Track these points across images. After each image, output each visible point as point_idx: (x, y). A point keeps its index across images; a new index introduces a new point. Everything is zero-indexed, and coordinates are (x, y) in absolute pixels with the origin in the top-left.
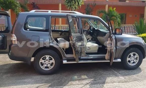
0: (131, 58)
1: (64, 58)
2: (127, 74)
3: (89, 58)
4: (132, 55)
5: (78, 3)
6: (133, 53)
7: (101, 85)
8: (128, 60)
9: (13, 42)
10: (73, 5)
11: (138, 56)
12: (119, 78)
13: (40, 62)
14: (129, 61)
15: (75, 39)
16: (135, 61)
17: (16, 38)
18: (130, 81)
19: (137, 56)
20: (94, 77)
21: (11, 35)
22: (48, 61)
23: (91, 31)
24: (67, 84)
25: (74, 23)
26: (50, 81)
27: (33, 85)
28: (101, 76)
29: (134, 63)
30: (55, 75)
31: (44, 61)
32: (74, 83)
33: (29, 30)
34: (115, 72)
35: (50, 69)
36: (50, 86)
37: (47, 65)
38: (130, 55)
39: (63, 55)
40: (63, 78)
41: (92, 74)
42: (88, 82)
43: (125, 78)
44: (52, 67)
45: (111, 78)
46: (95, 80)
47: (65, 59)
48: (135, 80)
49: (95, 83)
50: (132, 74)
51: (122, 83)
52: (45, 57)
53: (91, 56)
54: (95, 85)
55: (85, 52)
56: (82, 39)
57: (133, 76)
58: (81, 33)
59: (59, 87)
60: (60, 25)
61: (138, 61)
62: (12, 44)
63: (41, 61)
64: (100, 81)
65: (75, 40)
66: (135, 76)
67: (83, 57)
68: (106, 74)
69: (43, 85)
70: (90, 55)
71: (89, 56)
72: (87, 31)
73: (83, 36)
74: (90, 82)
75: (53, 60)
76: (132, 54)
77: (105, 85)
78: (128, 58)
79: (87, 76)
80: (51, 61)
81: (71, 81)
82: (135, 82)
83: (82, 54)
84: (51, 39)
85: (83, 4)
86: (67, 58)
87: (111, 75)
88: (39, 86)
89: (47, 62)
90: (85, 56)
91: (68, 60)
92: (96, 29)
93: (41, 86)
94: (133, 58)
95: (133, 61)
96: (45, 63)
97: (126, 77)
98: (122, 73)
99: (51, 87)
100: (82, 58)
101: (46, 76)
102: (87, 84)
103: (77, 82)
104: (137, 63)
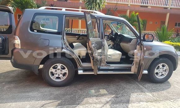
0: (159, 69)
1: (79, 67)
2: (154, 89)
3: (110, 68)
4: (161, 67)
5: (99, 6)
6: (162, 64)
7: (124, 105)
8: (155, 72)
9: (17, 46)
10: (94, 7)
11: (168, 68)
12: (146, 95)
13: (50, 71)
14: (157, 73)
15: (93, 45)
16: (164, 73)
17: (19, 41)
18: (161, 101)
19: (166, 67)
20: (116, 93)
21: (14, 37)
22: (60, 70)
23: (113, 36)
24: (82, 102)
25: (94, 27)
26: (61, 96)
27: (37, 102)
28: (124, 91)
29: (162, 75)
30: (68, 87)
31: (55, 70)
32: (90, 100)
33: (36, 31)
34: (140, 86)
35: (62, 80)
36: (59, 105)
37: (59, 75)
38: (159, 66)
39: (79, 64)
40: (77, 92)
41: (113, 87)
42: (108, 100)
43: (153, 96)
44: (65, 77)
45: (135, 94)
46: (117, 97)
47: (81, 68)
48: (167, 99)
49: (117, 101)
50: (161, 89)
51: (151, 103)
52: (57, 65)
53: (113, 66)
54: (117, 105)
55: (106, 61)
56: (102, 45)
57: (162, 92)
58: (102, 38)
59: (71, 106)
60: (80, 29)
61: (167, 74)
62: (15, 48)
63: (52, 70)
64: (122, 98)
65: (94, 47)
66: (164, 93)
67: (102, 66)
68: (129, 89)
69: (50, 103)
70: (111, 65)
71: (109, 66)
72: (108, 36)
73: (104, 41)
74: (110, 99)
75: (66, 69)
76: (160, 65)
77: (130, 106)
78: (156, 70)
79: (107, 90)
80: (63, 70)
81: (86, 97)
82: (167, 102)
83: (102, 63)
84: (65, 44)
85: (104, 7)
86: (83, 67)
87: (136, 90)
88: (45, 104)
89: (59, 72)
90: (105, 66)
91: (85, 70)
92: (119, 34)
93: (48, 103)
94: (161, 70)
95: (162, 73)
96: (56, 72)
97: (154, 93)
98: (149, 88)
99: (60, 107)
100: (101, 68)
101: (56, 88)
102: (107, 102)
103: (94, 99)
104: (165, 75)
